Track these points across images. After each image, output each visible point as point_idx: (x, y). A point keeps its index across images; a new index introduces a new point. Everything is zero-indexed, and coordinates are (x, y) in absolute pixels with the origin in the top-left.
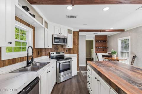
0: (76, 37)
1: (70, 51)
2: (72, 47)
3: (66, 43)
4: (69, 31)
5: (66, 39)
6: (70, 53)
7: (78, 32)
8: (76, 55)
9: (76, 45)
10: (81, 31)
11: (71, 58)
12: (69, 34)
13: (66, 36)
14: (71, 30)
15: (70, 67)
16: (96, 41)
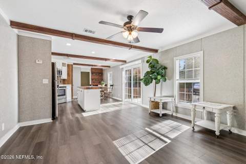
0: (70, 70)
1: (64, 81)
2: (66, 78)
3: (61, 74)
4: (64, 64)
5: (61, 72)
6: (64, 83)
7: (72, 65)
8: (71, 85)
9: (71, 76)
10: (74, 64)
11: (66, 87)
12: (63, 67)
13: (61, 68)
14: (65, 64)
15: (65, 93)
16: (92, 73)
